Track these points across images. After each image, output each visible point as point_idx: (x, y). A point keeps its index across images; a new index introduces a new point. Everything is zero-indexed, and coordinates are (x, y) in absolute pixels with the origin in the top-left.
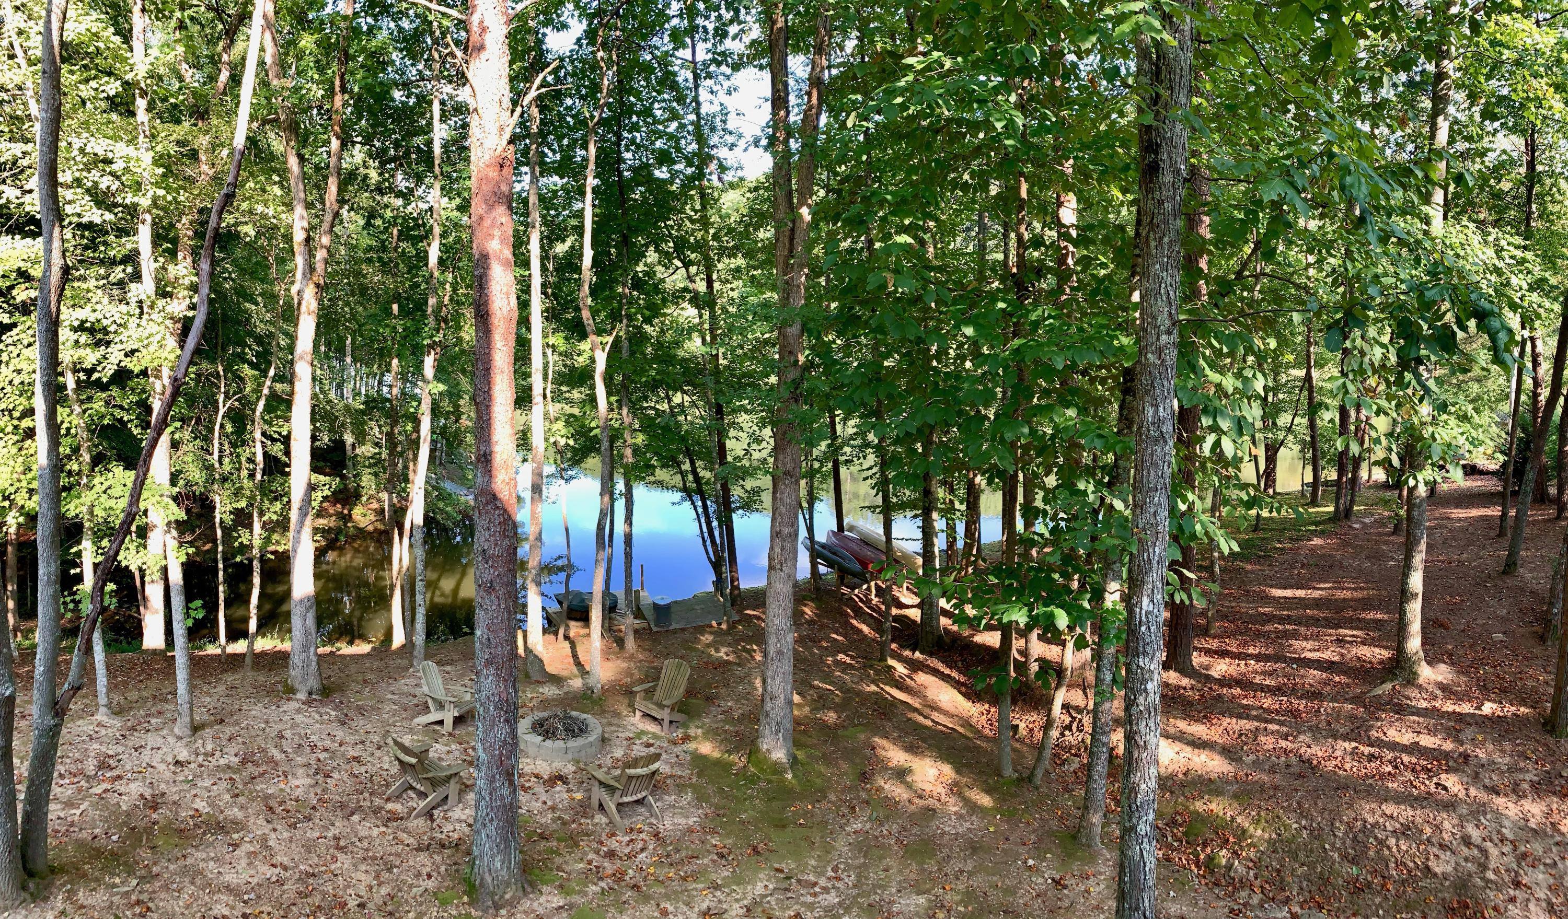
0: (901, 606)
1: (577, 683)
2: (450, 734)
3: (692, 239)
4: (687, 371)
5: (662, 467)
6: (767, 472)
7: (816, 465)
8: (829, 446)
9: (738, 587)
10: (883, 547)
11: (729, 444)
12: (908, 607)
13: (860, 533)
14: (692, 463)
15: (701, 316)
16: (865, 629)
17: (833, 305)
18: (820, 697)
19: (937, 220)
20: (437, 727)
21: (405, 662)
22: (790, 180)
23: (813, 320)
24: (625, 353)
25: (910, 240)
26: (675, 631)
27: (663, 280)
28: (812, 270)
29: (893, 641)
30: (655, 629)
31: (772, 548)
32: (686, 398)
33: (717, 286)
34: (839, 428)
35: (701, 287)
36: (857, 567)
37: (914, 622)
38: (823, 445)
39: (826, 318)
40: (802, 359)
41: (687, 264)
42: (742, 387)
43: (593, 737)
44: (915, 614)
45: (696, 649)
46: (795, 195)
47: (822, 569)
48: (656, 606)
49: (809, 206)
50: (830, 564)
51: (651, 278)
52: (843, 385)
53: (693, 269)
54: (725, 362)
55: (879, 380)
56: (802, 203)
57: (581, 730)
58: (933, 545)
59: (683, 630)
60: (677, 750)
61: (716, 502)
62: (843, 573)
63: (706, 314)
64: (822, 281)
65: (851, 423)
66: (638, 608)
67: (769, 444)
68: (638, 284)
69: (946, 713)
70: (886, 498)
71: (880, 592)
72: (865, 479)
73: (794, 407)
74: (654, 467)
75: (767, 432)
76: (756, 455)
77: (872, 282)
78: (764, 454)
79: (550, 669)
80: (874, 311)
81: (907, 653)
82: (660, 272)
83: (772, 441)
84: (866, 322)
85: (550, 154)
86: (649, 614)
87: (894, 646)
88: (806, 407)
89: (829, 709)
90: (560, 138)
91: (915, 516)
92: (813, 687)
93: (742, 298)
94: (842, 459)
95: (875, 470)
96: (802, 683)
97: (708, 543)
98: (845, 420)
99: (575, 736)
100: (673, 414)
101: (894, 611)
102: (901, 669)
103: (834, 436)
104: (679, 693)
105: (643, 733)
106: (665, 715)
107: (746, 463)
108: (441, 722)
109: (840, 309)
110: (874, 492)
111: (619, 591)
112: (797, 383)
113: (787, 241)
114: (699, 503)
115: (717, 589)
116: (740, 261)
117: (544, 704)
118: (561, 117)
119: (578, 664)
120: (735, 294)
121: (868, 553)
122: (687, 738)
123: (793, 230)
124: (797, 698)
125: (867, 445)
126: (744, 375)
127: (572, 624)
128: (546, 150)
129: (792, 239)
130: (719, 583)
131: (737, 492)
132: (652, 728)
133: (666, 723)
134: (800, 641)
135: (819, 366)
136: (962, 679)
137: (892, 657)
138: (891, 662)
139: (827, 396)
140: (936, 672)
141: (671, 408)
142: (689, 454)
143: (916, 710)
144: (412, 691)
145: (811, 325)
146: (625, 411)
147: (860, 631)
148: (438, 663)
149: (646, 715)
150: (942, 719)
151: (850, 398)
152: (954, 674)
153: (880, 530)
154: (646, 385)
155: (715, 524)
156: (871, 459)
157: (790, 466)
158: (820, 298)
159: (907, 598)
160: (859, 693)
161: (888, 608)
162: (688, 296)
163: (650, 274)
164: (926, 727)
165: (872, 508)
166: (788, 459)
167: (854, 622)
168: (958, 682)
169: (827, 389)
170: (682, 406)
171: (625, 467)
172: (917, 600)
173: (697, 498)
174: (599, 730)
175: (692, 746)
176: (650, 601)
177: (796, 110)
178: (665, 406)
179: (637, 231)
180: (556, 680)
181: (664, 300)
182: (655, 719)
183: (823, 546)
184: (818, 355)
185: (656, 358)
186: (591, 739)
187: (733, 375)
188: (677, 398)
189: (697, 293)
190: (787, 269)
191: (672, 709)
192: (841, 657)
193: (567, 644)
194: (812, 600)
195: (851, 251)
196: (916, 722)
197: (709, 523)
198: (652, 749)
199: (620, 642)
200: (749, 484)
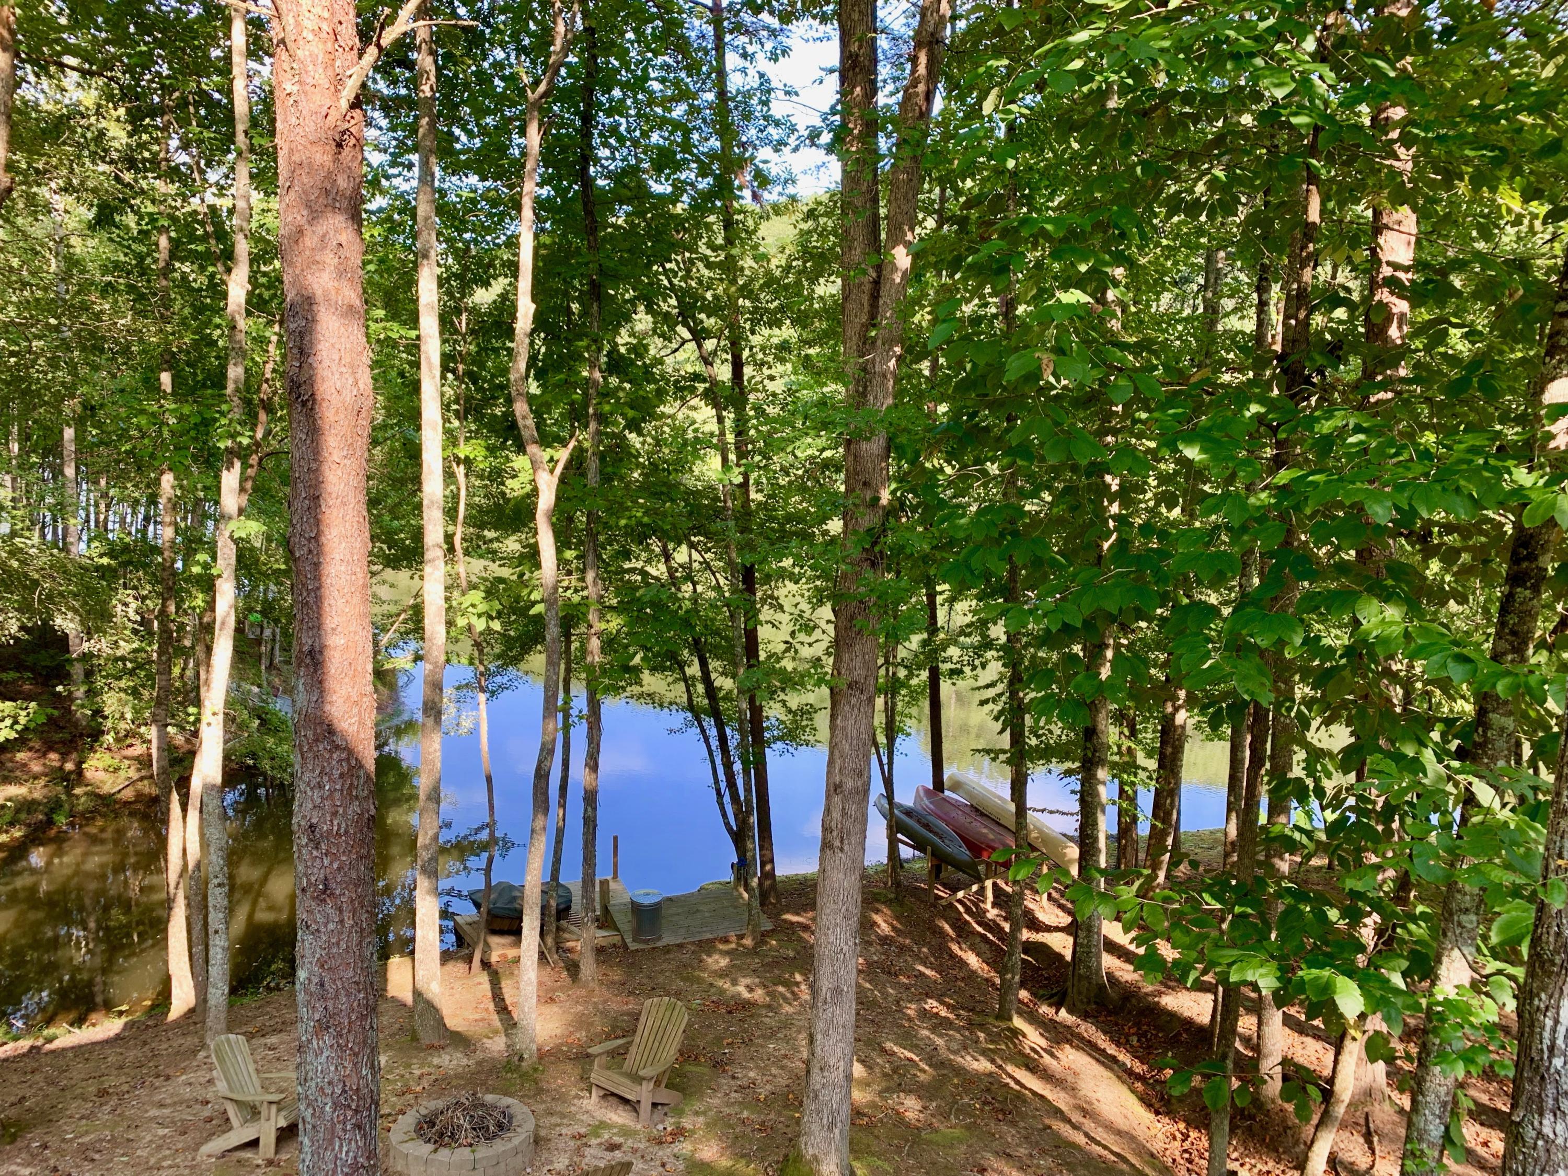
0: (1036, 925)
1: (497, 1045)
2: (270, 1163)
3: (709, 295)
4: (694, 510)
5: (653, 670)
6: (819, 682)
7: (902, 673)
8: (924, 643)
9: (772, 874)
10: (1011, 822)
11: (764, 632)
12: (1049, 929)
13: (970, 794)
14: (704, 664)
15: (721, 420)
16: (973, 960)
17: (943, 408)
18: (895, 1070)
19: (1130, 263)
20: (247, 1154)
21: (190, 1041)
22: (875, 201)
23: (906, 430)
24: (593, 478)
25: (1085, 298)
26: (667, 950)
27: (659, 361)
28: (909, 350)
29: (1023, 985)
30: (633, 946)
31: (828, 811)
32: (695, 555)
33: (748, 371)
34: (941, 614)
35: (724, 372)
36: (963, 853)
37: (1060, 957)
38: (915, 641)
39: (928, 430)
40: (885, 496)
41: (699, 335)
42: (784, 536)
43: (519, 1137)
44: (1062, 944)
45: (699, 980)
46: (883, 224)
47: (906, 852)
48: (636, 908)
49: (908, 244)
50: (919, 844)
51: (640, 356)
52: (952, 543)
53: (710, 344)
54: (759, 497)
55: (1015, 534)
56: (896, 238)
57: (500, 1126)
58: (1095, 824)
59: (680, 946)
60: (664, 1153)
61: (741, 730)
62: (940, 861)
63: (730, 416)
64: (925, 367)
65: (962, 606)
66: (606, 909)
67: (825, 634)
68: (617, 365)
69: (1109, 1127)
70: (1018, 738)
71: (1000, 898)
72: (983, 703)
73: (869, 574)
74: (637, 670)
75: (826, 612)
76: (806, 652)
77: (1014, 368)
78: (819, 650)
79: (453, 1023)
80: (1011, 419)
81: (1045, 1009)
82: (655, 346)
83: (831, 629)
84: (999, 439)
85: (464, 138)
86: (624, 921)
87: (1024, 994)
88: (889, 576)
89: (908, 1092)
90: (480, 112)
91: (1068, 773)
92: (884, 1051)
93: (790, 392)
94: (945, 667)
95: (1000, 687)
96: (868, 1043)
97: (727, 799)
98: (952, 600)
99: (490, 1138)
100: (674, 581)
101: (1026, 935)
102: (1033, 1037)
103: (933, 628)
104: (669, 1053)
105: (603, 1125)
106: (644, 1093)
107: (788, 664)
108: (254, 1144)
109: (955, 415)
110: (999, 726)
111: (572, 879)
112: (875, 536)
113: (865, 299)
114: (713, 732)
115: (738, 879)
116: (787, 332)
117: (442, 1084)
118: (483, 78)
119: (502, 1009)
120: (777, 386)
121: (985, 831)
122: (679, 1133)
123: (877, 283)
124: (858, 1070)
125: (988, 644)
126: (789, 518)
127: (495, 940)
128: (457, 131)
129: (875, 297)
130: (742, 868)
131: (773, 712)
132: (618, 1117)
133: (645, 1107)
134: (869, 971)
135: (914, 509)
136: (1139, 1068)
137: (1020, 1013)
138: (1018, 1022)
139: (925, 559)
140: (1091, 1048)
141: (671, 571)
142: (699, 649)
143: (1058, 1113)
144: (201, 1093)
145: (903, 439)
146: (590, 576)
147: (963, 964)
148: (250, 1036)
149: (609, 1095)
150: (1100, 1134)
151: (966, 564)
152: (1125, 1058)
153: (1005, 792)
154: (629, 531)
155: (738, 767)
156: (995, 668)
157: (859, 673)
158: (920, 396)
159: (1048, 914)
160: (960, 1071)
161: (1016, 929)
162: (701, 387)
163: (639, 349)
164: (1074, 1145)
165: (993, 753)
166: (857, 663)
167: (955, 947)
168: (1130, 1072)
169: (926, 547)
170: (687, 567)
171: (590, 669)
172: (1066, 920)
173: (709, 723)
174: (530, 1125)
175: (685, 1147)
176: (626, 899)
177: (890, 87)
178: (658, 570)
179: (616, 278)
180: (459, 1040)
181: (660, 394)
182: (625, 1101)
183: (908, 812)
184: (912, 490)
185: (645, 488)
186: (516, 1141)
187: (772, 519)
188: (681, 555)
189: (714, 383)
190: (866, 344)
191: (657, 1083)
192: (931, 1004)
193: (484, 979)
194: (888, 903)
195: (976, 320)
196: (1057, 1135)
197: (728, 766)
198: (618, 1154)
199: (573, 968)
200: (794, 700)
